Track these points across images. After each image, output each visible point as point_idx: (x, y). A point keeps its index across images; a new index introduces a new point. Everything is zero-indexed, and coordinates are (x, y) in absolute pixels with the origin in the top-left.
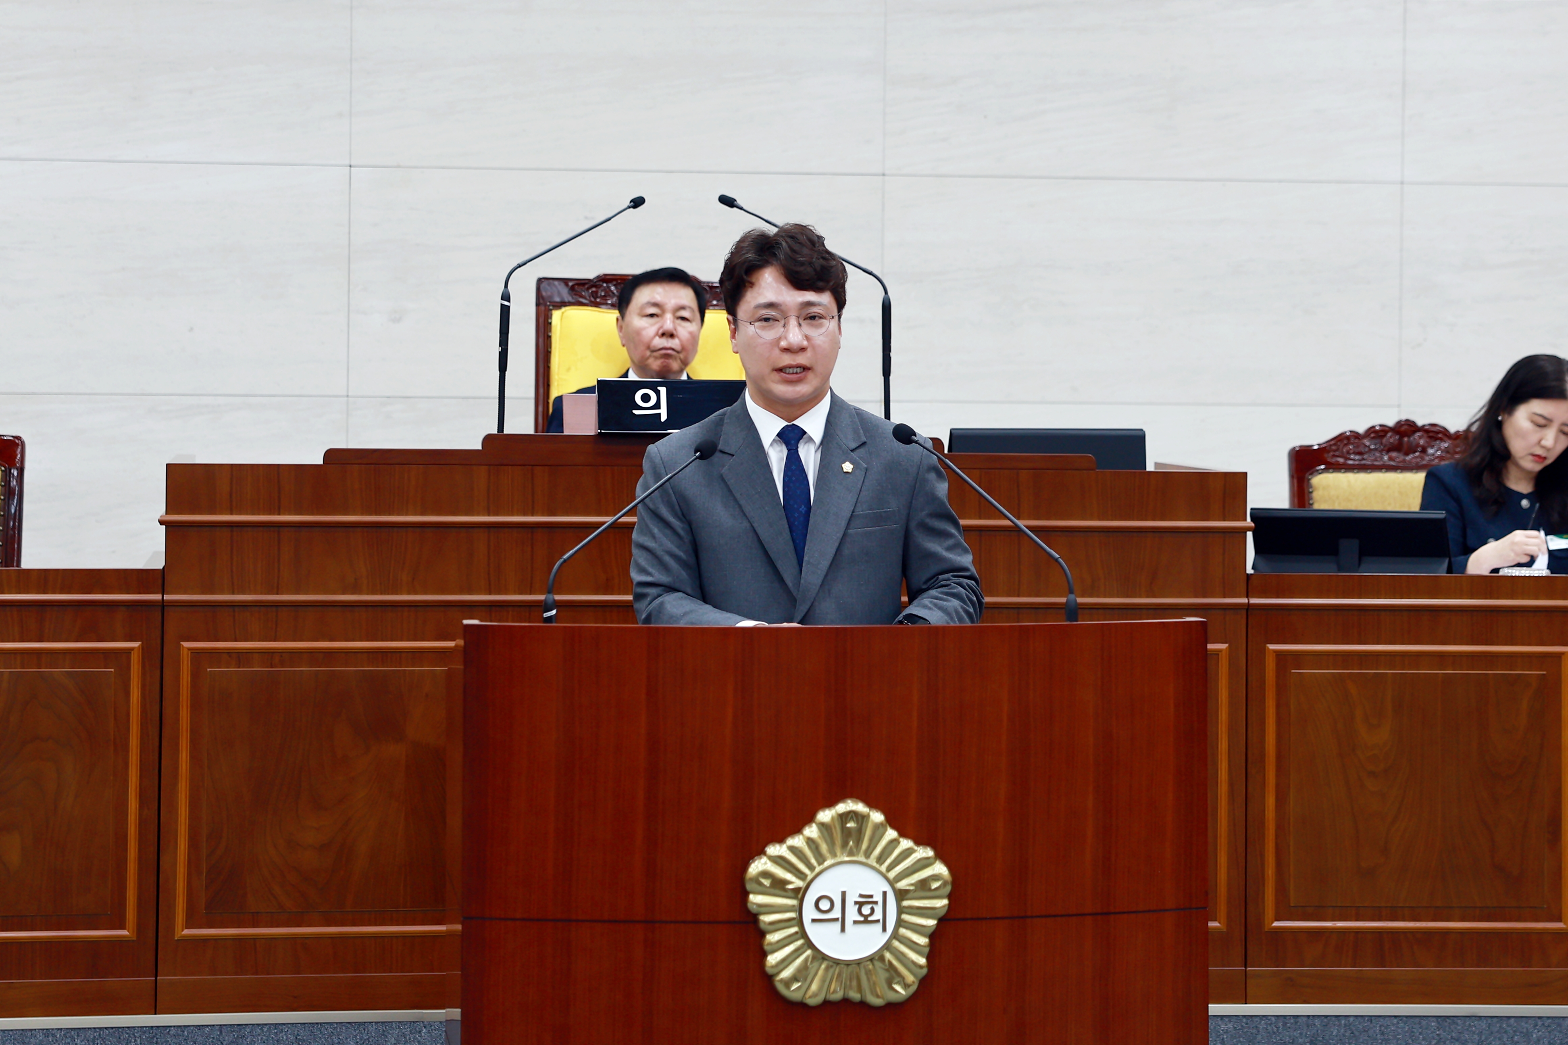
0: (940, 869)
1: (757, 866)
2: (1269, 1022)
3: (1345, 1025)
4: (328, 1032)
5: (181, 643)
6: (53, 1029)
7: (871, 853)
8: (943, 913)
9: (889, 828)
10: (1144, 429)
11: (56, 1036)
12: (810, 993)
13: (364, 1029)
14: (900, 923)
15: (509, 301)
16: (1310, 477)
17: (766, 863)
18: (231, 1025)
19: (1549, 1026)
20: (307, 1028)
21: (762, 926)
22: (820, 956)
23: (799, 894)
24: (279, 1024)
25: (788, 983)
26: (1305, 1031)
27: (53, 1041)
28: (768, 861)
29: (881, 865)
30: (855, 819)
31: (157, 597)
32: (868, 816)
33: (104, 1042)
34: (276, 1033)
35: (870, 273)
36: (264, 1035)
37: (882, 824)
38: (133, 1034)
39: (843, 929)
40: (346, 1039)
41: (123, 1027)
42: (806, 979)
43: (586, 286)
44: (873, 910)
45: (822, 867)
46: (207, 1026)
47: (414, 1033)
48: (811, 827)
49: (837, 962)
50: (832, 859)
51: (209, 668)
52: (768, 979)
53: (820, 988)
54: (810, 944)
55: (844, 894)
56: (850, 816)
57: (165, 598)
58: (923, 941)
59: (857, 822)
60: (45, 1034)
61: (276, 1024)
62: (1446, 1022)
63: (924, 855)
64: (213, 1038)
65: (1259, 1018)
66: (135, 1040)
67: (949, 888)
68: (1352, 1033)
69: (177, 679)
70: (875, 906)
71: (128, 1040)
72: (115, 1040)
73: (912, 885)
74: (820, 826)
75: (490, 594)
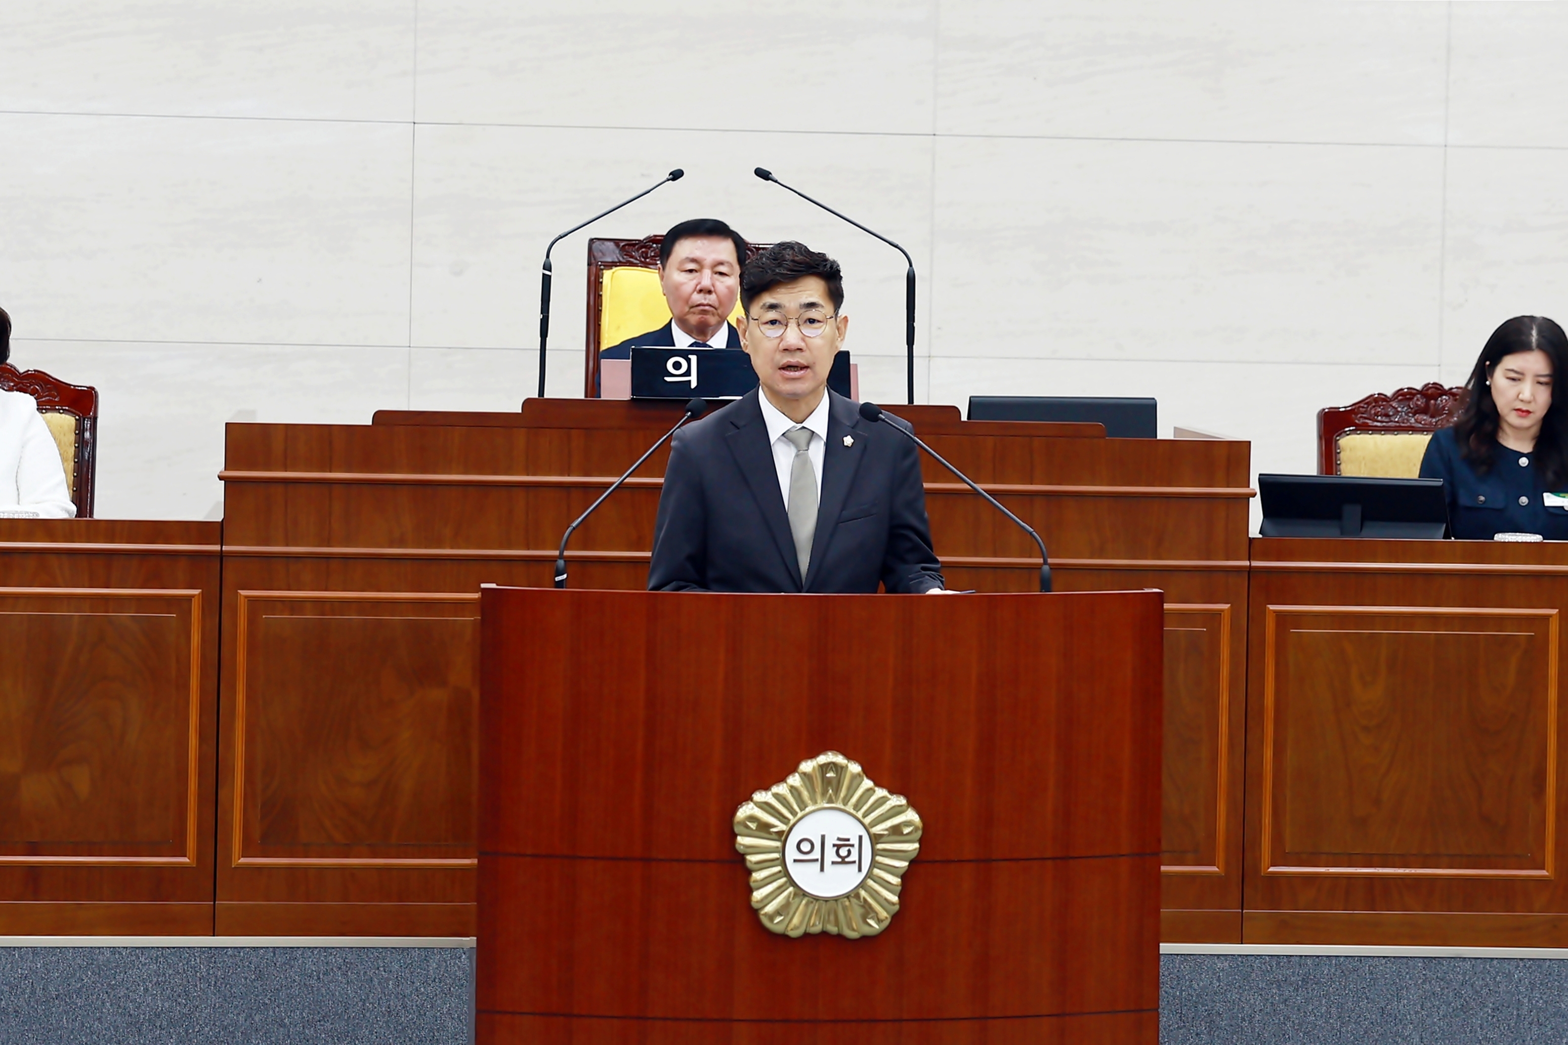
0: (912, 816)
1: (745, 811)
2: (1264, 961)
3: (1336, 965)
4: (374, 956)
5: (239, 591)
6: (119, 947)
7: (849, 801)
8: (914, 855)
9: (865, 778)
10: (1156, 398)
11: (122, 954)
12: (791, 926)
13: (408, 954)
14: (874, 864)
15: (550, 271)
16: (1338, 438)
17: (753, 808)
18: (284, 948)
19: (1530, 967)
20: (354, 952)
21: (749, 865)
22: (801, 893)
23: (783, 837)
24: (329, 948)
25: (771, 917)
26: (1297, 970)
27: (119, 958)
28: (755, 807)
29: (857, 811)
30: (834, 769)
31: (217, 548)
32: (847, 766)
33: (167, 961)
34: (326, 956)
35: (896, 246)
36: (315, 958)
37: (859, 774)
38: (193, 954)
39: (822, 869)
40: (391, 963)
41: (184, 947)
42: (788, 914)
43: (637, 247)
44: (849, 852)
45: (804, 813)
46: (262, 948)
47: (455, 959)
48: (794, 776)
49: (816, 899)
50: (813, 805)
51: (264, 615)
52: (754, 913)
53: (801, 922)
54: (792, 882)
55: (823, 837)
56: (829, 768)
57: (223, 549)
58: (895, 880)
59: (837, 773)
60: (112, 952)
61: (326, 948)
62: (1432, 962)
63: (898, 803)
64: (267, 959)
65: (1253, 957)
66: (195, 959)
67: (920, 833)
68: (1342, 972)
69: (235, 625)
70: (851, 848)
71: (188, 958)
72: (177, 959)
73: (886, 830)
74: (802, 775)
75: (528, 549)
